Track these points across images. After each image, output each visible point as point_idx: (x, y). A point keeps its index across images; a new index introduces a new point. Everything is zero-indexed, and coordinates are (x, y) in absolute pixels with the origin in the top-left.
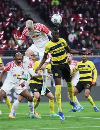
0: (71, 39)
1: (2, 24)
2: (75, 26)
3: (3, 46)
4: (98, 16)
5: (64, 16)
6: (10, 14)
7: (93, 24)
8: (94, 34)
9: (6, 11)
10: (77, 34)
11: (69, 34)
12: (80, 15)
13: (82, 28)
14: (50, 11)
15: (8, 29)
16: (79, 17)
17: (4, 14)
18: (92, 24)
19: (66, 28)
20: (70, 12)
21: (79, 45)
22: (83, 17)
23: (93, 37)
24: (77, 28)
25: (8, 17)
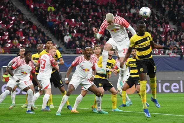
0: (66, 40)
1: (7, 26)
2: (69, 29)
3: (8, 45)
4: (87, 21)
5: (59, 20)
6: (13, 18)
7: (85, 27)
8: (86, 37)
9: (9, 15)
10: (71, 36)
11: (64, 36)
12: (73, 20)
13: (75, 31)
14: (47, 16)
15: (12, 30)
16: (72, 21)
17: (8, 17)
18: (83, 28)
19: (61, 31)
20: (64, 18)
21: (74, 45)
22: (75, 21)
23: (85, 39)
24: (71, 31)
25: (12, 20)
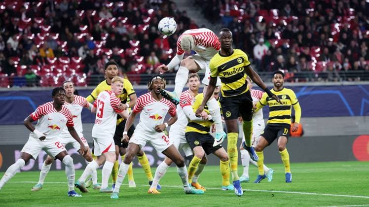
0: (259, 53)
1: (137, 28)
2: (265, 30)
3: (137, 68)
4: (306, 13)
5: (246, 13)
6: (151, 11)
7: (298, 26)
8: (300, 45)
9: (142, 6)
10: (269, 45)
11: (255, 45)
12: (275, 12)
13: (277, 34)
14: (221, 6)
15: (146, 36)
16: (272, 14)
17: (139, 10)
18: (295, 27)
19: (249, 34)
20: (256, 7)
21: (272, 64)
22: (280, 15)
23: (297, 51)
24: (270, 34)
25: (147, 15)
